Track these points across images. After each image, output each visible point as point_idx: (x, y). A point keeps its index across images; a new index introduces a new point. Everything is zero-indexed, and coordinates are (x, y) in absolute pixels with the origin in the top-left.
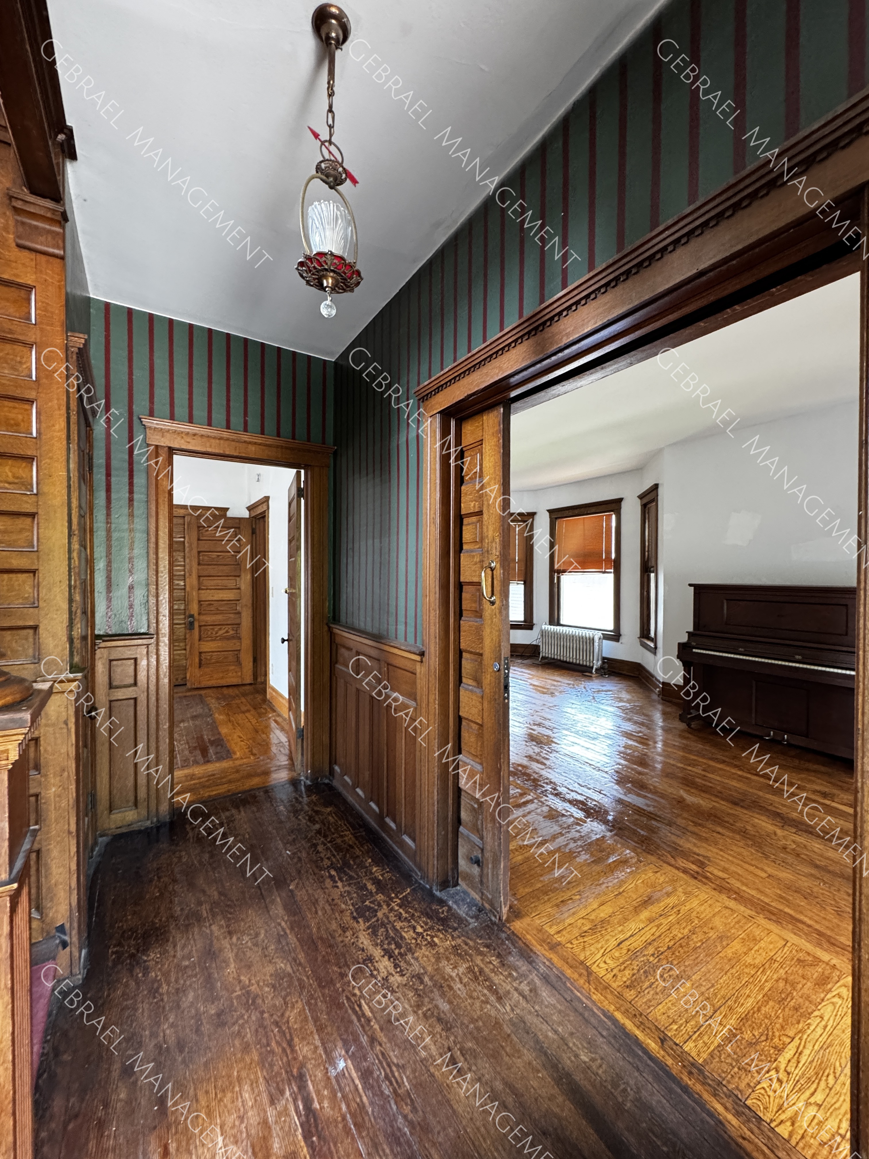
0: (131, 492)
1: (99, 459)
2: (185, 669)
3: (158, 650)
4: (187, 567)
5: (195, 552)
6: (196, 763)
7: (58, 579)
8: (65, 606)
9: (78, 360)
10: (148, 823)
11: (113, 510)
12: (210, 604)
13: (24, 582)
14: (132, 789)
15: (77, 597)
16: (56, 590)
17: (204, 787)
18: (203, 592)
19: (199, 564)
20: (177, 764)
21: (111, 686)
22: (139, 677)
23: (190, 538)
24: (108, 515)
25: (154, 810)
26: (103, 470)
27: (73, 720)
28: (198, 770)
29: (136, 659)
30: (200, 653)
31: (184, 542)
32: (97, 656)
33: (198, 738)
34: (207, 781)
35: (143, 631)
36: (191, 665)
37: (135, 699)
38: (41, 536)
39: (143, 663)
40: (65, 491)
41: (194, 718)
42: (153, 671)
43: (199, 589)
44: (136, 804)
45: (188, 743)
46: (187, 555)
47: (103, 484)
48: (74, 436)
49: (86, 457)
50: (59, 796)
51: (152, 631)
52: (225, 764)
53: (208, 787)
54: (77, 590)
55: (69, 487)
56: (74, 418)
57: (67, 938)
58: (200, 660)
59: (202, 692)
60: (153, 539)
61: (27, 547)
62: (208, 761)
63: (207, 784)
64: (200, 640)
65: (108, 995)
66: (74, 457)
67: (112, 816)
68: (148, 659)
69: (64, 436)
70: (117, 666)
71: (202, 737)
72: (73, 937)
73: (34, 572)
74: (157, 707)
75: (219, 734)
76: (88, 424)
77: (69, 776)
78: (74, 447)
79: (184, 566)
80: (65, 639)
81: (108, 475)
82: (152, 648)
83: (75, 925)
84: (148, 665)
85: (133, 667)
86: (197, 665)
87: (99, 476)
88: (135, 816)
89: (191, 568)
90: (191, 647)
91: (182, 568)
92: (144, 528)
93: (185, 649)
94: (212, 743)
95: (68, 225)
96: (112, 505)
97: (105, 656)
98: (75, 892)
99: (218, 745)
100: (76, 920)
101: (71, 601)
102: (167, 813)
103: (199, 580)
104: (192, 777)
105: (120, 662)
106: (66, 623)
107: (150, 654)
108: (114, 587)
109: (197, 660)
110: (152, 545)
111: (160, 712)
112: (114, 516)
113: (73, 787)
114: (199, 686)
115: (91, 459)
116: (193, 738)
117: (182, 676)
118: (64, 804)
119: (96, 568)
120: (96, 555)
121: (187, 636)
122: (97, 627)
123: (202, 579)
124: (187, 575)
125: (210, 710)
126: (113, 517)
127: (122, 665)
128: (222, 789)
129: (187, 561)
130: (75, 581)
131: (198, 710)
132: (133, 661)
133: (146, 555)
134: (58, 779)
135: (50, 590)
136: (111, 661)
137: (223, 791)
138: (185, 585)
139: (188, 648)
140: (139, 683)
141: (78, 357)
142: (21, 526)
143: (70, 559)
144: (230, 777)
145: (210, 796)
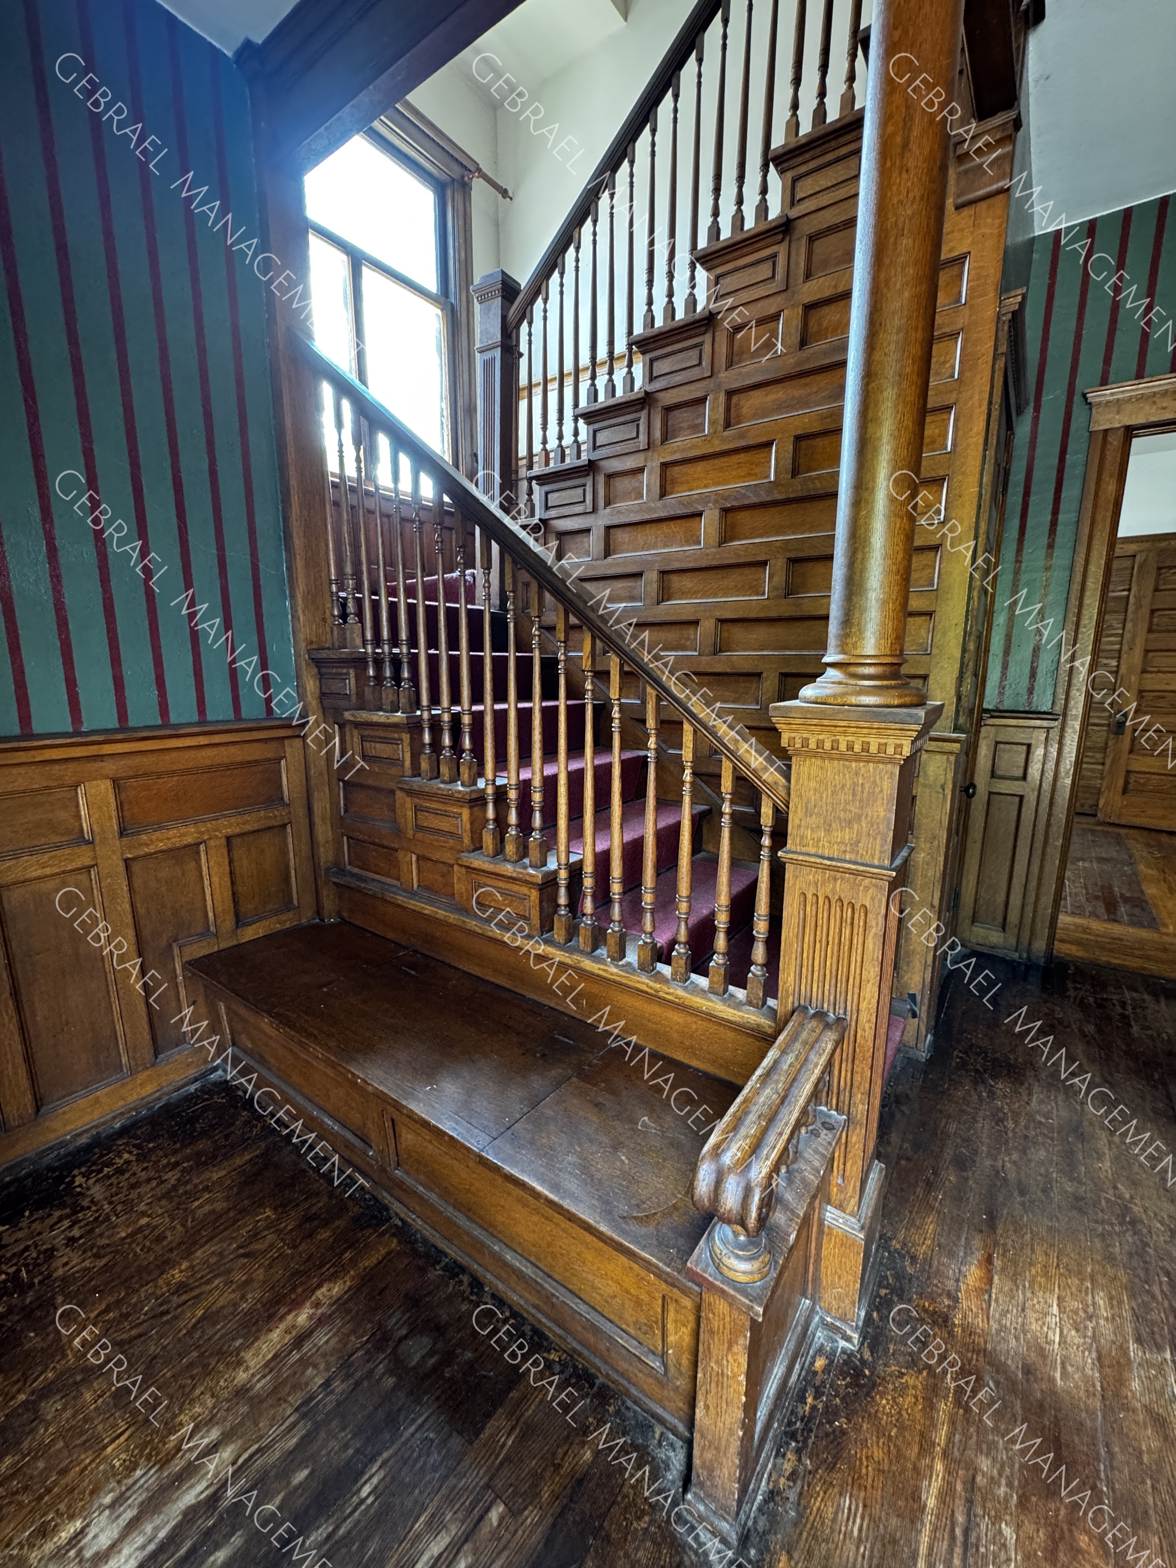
0: (1055, 512)
1: (1017, 476)
2: (1099, 792)
3: (1062, 737)
4: (1127, 635)
5: (1145, 611)
6: (1094, 915)
7: (955, 622)
8: (958, 654)
9: (1010, 331)
10: (1016, 956)
11: (1026, 543)
12: (1160, 697)
13: (920, 627)
14: (1002, 907)
15: (972, 646)
16: (951, 634)
17: (1103, 948)
18: (1149, 676)
19: (1150, 631)
20: (1065, 907)
21: (993, 775)
22: (1030, 770)
23: (1139, 591)
24: (1019, 550)
25: (1026, 943)
26: (1021, 489)
27: (950, 786)
28: (1096, 926)
29: (1029, 746)
30: (1128, 772)
31: (1128, 597)
32: (982, 735)
33: (1103, 887)
34: (1109, 943)
35: (1044, 709)
36: (1109, 788)
37: (1021, 797)
38: (943, 571)
39: (1039, 752)
40: (973, 513)
41: (1100, 860)
42: (1051, 765)
43: (1144, 671)
44: (1004, 927)
45: (1086, 888)
46: (1130, 615)
47: (1018, 509)
48: (993, 440)
49: (1002, 471)
50: (928, 864)
51: (1058, 709)
52: (1144, 934)
53: (1110, 951)
54: (973, 637)
55: (979, 507)
56: (995, 414)
57: (917, 1009)
58: (1127, 783)
59: (1123, 831)
60: (1078, 578)
61: (928, 586)
62: (1115, 921)
63: (1108, 946)
64: (1131, 752)
65: (949, 1089)
66: (989, 468)
67: (974, 929)
68: (1046, 748)
69: (981, 441)
70: (1004, 751)
71: (1110, 888)
72: (923, 1011)
73: (930, 614)
74: (1050, 815)
75: (1142, 892)
76: (1010, 426)
77: (939, 846)
78: (991, 453)
79: (1122, 635)
80: (953, 692)
81: (1027, 494)
82: (1055, 735)
83: (926, 1001)
84: (1045, 755)
85: (1024, 756)
86: (1120, 790)
87: (1015, 498)
88: (1001, 940)
89: (1134, 637)
90: (1113, 762)
91: (1119, 639)
92: (1067, 562)
93: (1103, 764)
94: (1126, 900)
95: (1021, 133)
96: (1026, 536)
97: (992, 735)
98: (930, 969)
99: (1137, 906)
100: (927, 997)
101: (964, 650)
102: (1042, 954)
103: (1145, 656)
104: (1086, 930)
105: (1008, 746)
106: (956, 674)
107: (1050, 742)
108: (1014, 649)
109: (1121, 782)
110: (1076, 587)
111: (1052, 821)
112: (1026, 550)
113: (942, 859)
114: (1117, 821)
115: (1007, 473)
116: (1096, 884)
117: (1091, 802)
118: (930, 873)
119: (995, 623)
120: (997, 606)
121: (1110, 743)
122: (987, 699)
123: (1151, 654)
124: (1125, 648)
125: (1131, 858)
126: (1025, 552)
127: (1010, 751)
128: (1133, 963)
129: (1129, 625)
130: (971, 627)
131: (1112, 852)
132: (1025, 748)
133: (1063, 602)
134: (928, 845)
135: (944, 634)
136: (997, 743)
137: (1135, 965)
138: (1118, 666)
139: (1108, 762)
140: (1029, 778)
141: (1010, 327)
142: (925, 562)
143: (969, 598)
144: (1150, 953)
145: (1109, 963)
